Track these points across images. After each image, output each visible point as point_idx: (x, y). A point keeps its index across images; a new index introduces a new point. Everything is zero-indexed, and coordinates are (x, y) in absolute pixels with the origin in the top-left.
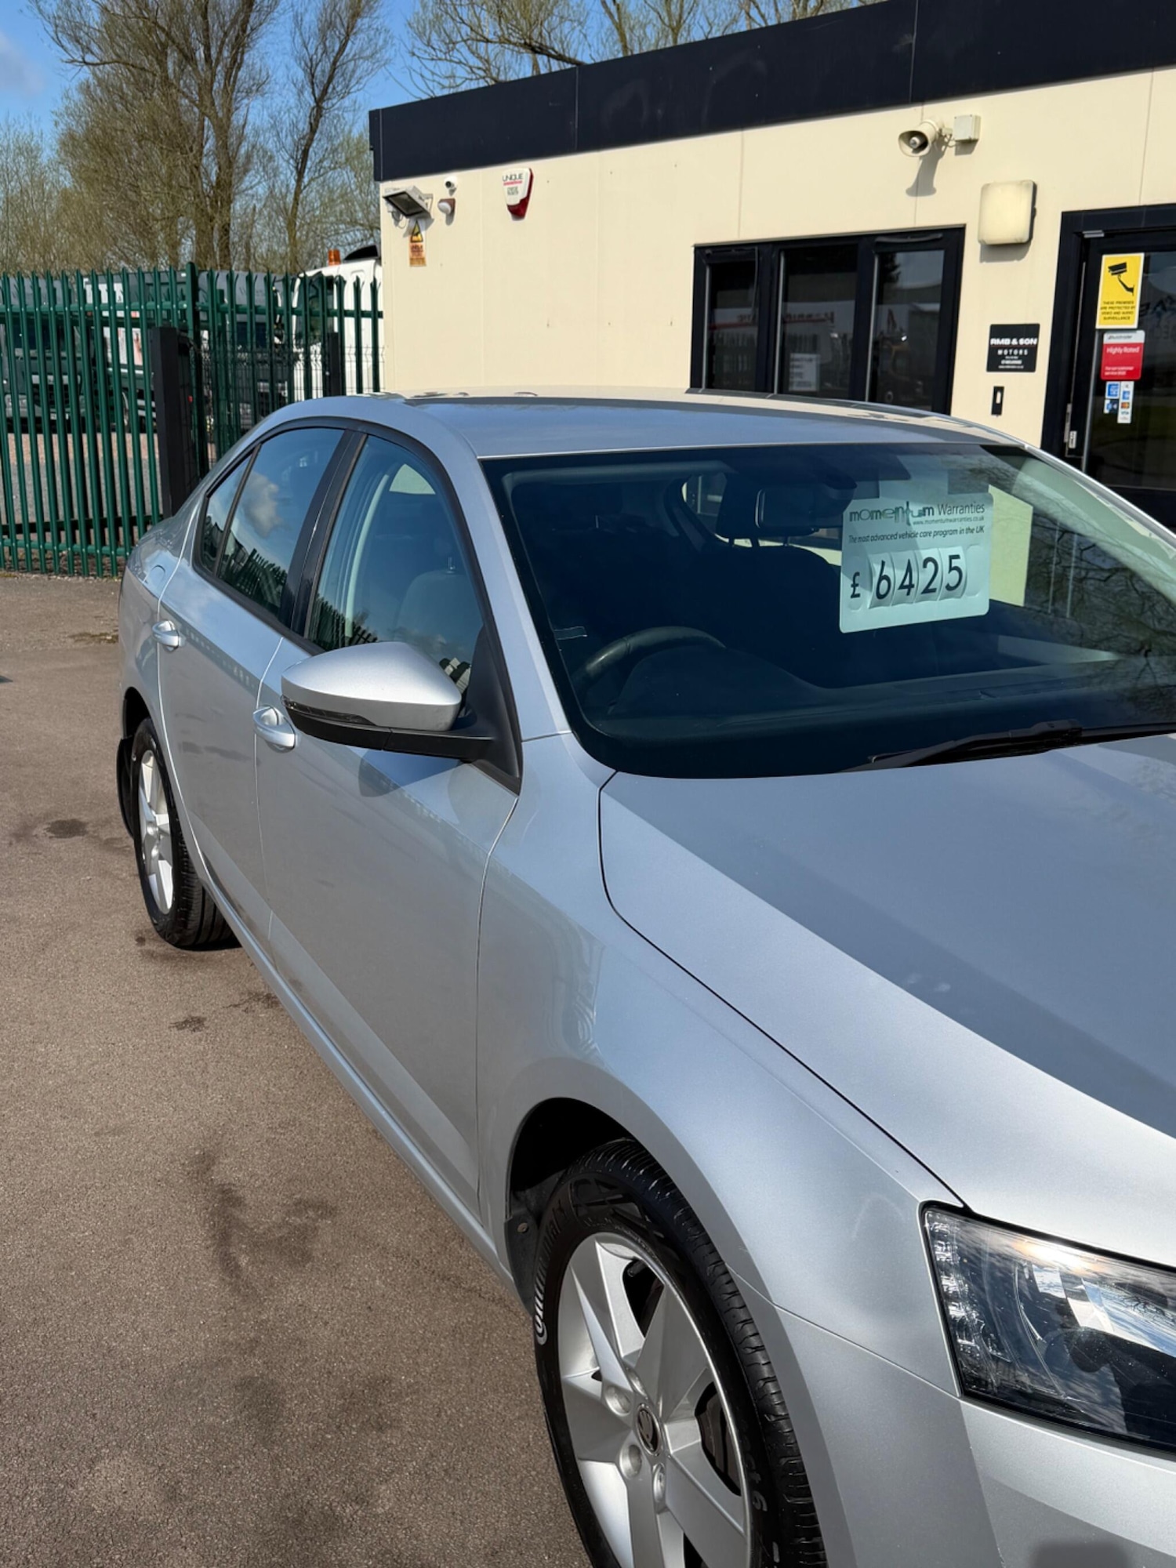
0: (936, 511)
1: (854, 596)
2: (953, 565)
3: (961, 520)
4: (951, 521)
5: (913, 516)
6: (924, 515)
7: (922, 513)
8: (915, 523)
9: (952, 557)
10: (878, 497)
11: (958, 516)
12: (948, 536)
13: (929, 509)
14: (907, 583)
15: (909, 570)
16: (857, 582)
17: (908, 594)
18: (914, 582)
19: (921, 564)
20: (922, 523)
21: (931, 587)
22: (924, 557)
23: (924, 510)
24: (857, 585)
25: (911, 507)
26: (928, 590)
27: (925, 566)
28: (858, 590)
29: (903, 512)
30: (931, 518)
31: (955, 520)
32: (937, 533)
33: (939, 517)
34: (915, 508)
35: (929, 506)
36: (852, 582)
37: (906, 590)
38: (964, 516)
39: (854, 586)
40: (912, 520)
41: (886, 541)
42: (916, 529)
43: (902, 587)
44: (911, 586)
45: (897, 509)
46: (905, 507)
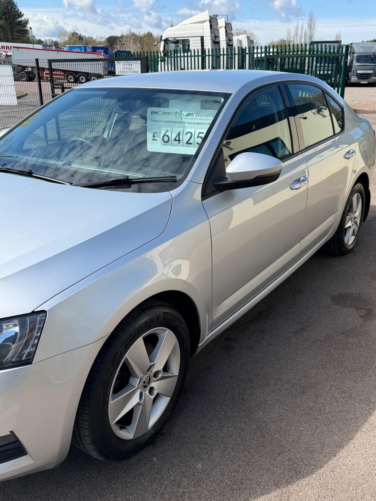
0: (195, 115)
1: (153, 140)
2: (199, 136)
3: (206, 120)
4: (201, 119)
5: (183, 116)
6: (189, 116)
7: (188, 115)
8: (184, 118)
9: (199, 133)
10: (168, 108)
11: (205, 118)
12: (200, 125)
13: (191, 114)
14: (177, 139)
15: (179, 134)
16: (155, 135)
17: (179, 143)
18: (181, 139)
19: (185, 133)
20: (188, 119)
21: (190, 142)
22: (187, 131)
23: (189, 114)
24: (156, 136)
25: (182, 112)
26: (187, 143)
27: (186, 134)
28: (155, 138)
29: (179, 114)
30: (192, 117)
31: (203, 119)
32: (194, 123)
33: (196, 118)
34: (185, 113)
35: (191, 113)
36: (153, 135)
37: (178, 142)
38: (207, 118)
39: (154, 136)
40: (183, 117)
41: (171, 123)
42: (184, 120)
43: (175, 140)
44: (179, 141)
45: (176, 113)
46: (180, 112)
